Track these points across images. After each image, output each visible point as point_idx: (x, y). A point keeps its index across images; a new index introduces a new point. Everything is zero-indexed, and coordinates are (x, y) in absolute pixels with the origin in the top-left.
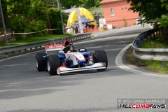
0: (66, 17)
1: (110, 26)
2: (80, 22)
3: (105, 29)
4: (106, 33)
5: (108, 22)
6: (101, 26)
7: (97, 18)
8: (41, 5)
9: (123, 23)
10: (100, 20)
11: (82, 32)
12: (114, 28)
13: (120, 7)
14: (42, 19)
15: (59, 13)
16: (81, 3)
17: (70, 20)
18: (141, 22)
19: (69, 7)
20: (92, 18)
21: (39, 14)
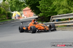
0: (12, 14)
1: (25, 17)
2: (16, 16)
3: (24, 18)
4: (24, 19)
5: (25, 16)
6: (23, 17)
7: (21, 14)
8: (5, 11)
9: (29, 16)
10: (22, 15)
11: (17, 19)
12: (26, 17)
13: (28, 11)
14: (5, 15)
15: (10, 13)
16: (17, 10)
17: (14, 15)
18: (34, 15)
19: (13, 11)
20: (20, 15)
21: (4, 13)
